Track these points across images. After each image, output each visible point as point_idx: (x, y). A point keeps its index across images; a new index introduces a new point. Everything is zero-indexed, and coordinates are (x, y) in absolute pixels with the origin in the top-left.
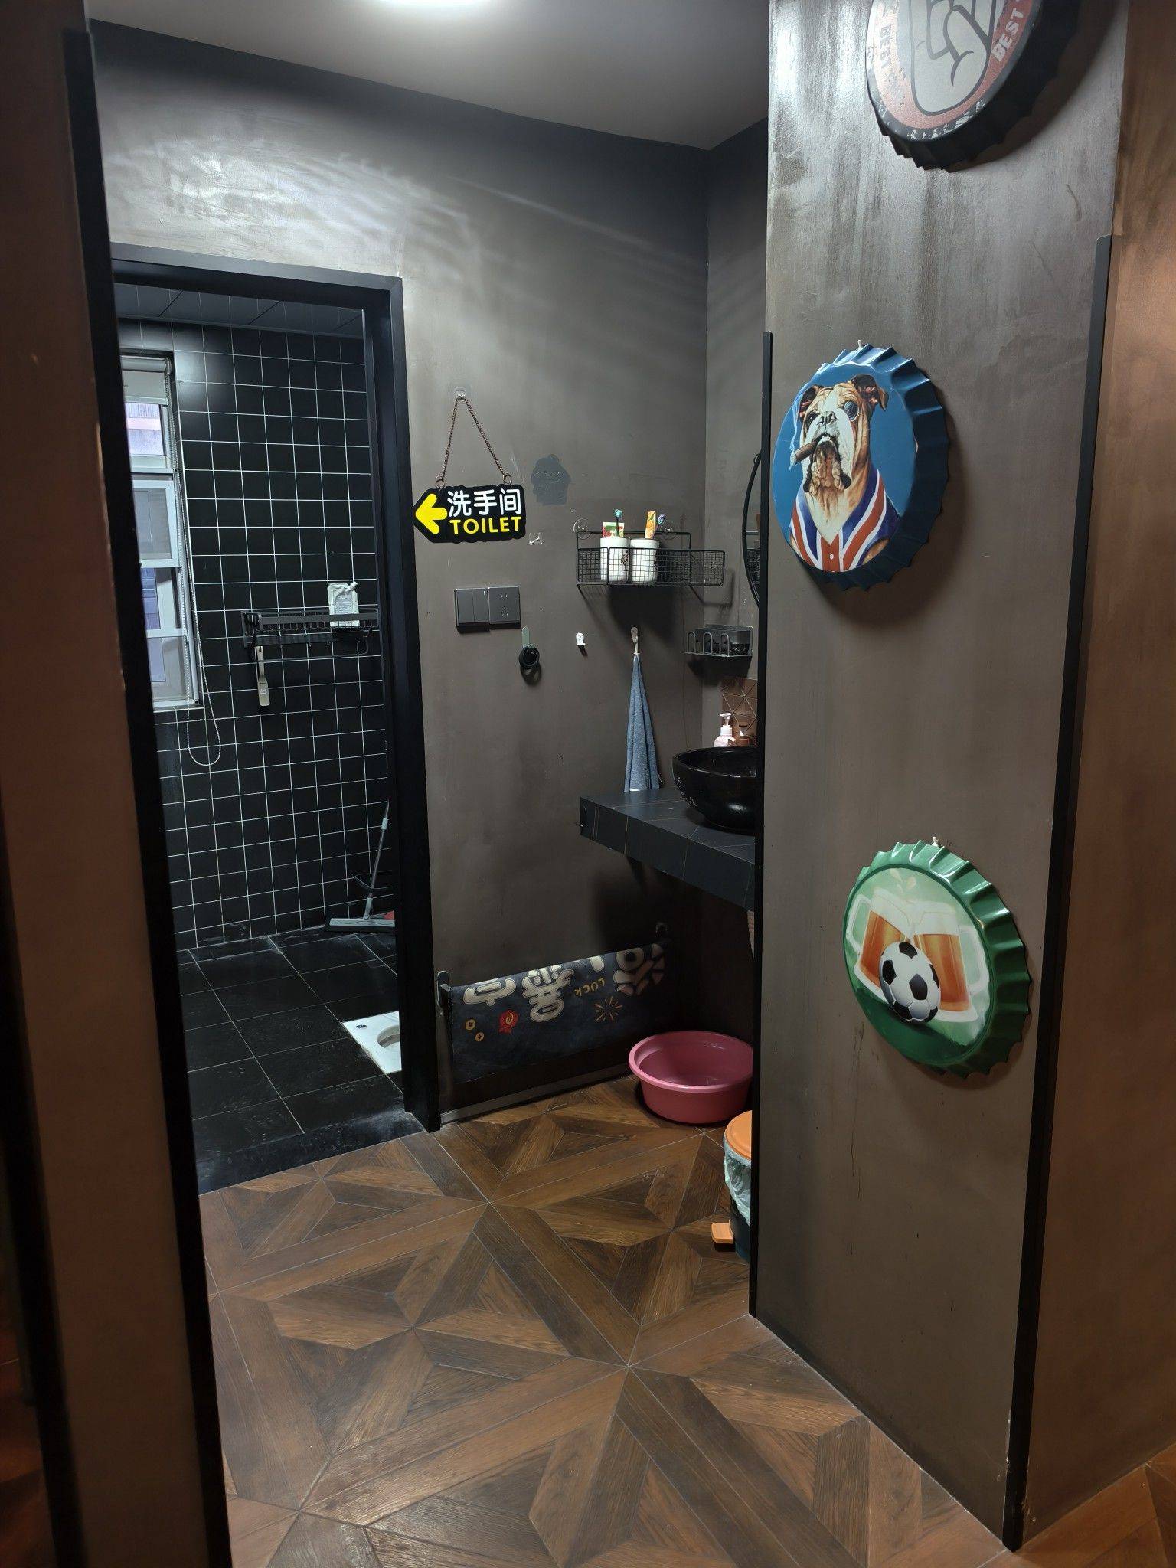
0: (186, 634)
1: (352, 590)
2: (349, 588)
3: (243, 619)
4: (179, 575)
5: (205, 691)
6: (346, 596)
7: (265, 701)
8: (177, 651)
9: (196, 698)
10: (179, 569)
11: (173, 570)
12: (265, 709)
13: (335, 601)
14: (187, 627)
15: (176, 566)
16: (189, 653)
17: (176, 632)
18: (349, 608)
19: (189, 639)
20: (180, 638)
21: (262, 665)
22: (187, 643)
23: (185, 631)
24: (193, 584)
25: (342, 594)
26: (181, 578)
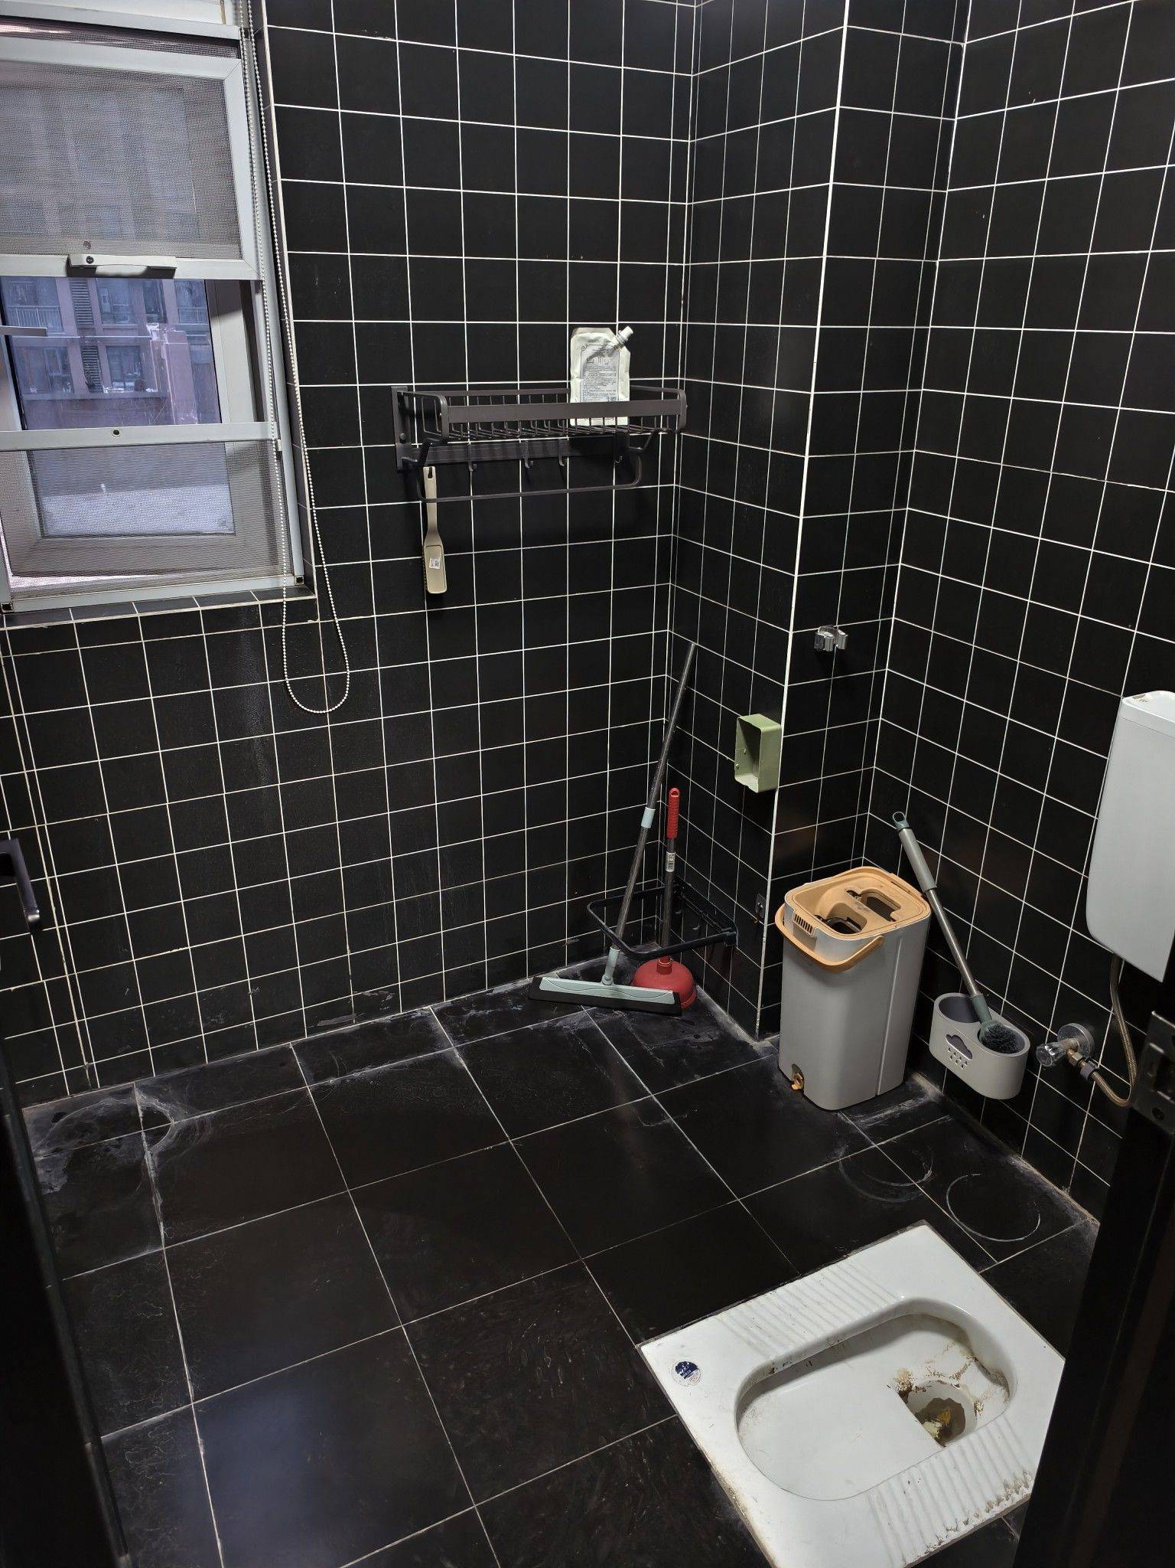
0: (276, 437)
1: (620, 345)
2: (614, 341)
3: (396, 403)
4: (258, 299)
5: (318, 561)
6: (607, 359)
7: (436, 584)
8: (256, 471)
9: (299, 571)
10: (259, 284)
11: (245, 284)
12: (435, 600)
13: (584, 369)
14: (276, 419)
15: (253, 277)
16: (283, 476)
17: (254, 431)
18: (609, 387)
19: (283, 446)
20: (263, 443)
21: (433, 509)
22: (279, 455)
23: (273, 429)
24: (291, 321)
25: (599, 353)
26: (264, 305)
